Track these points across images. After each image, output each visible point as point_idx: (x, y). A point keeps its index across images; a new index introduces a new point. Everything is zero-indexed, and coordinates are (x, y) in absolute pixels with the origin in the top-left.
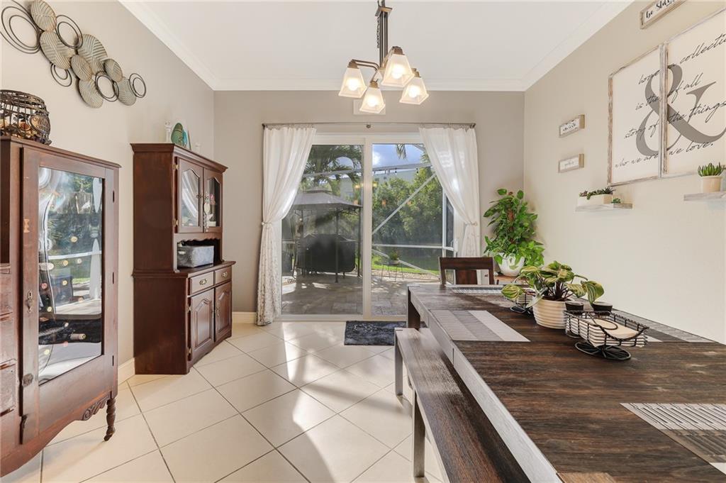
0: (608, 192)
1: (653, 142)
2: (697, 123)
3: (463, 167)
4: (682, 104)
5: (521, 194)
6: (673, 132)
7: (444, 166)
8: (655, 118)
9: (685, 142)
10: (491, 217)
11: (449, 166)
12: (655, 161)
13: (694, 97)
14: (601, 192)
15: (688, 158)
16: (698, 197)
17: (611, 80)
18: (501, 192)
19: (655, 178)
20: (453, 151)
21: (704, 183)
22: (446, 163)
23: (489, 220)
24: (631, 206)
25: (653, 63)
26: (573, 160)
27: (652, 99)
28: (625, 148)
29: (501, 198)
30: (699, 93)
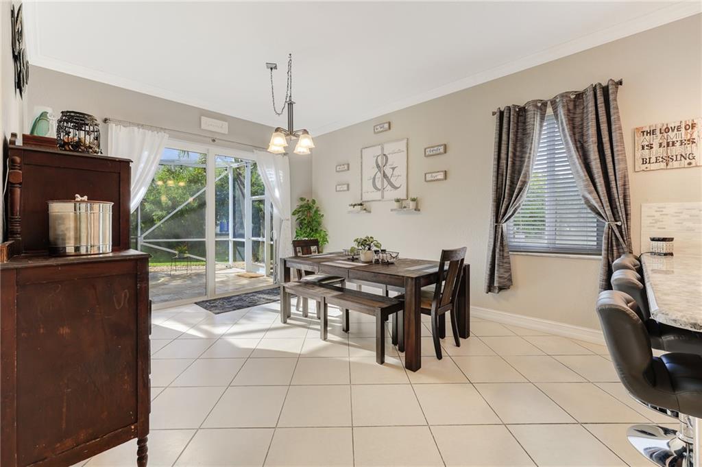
0: (361, 205)
1: (379, 185)
2: (393, 180)
3: (282, 181)
4: (388, 172)
5: (314, 202)
6: (386, 183)
7: (270, 180)
8: (379, 175)
9: (389, 187)
10: (297, 215)
11: (273, 179)
12: (380, 193)
13: (392, 170)
14: (359, 205)
15: (391, 194)
16: (395, 210)
17: (361, 151)
18: (302, 199)
19: (380, 200)
20: (276, 169)
21: (396, 205)
22: (271, 178)
23: (296, 217)
24: (370, 212)
25: (377, 151)
26: (344, 186)
27: (378, 166)
28: (368, 185)
29: (303, 203)
30: (393, 169)
